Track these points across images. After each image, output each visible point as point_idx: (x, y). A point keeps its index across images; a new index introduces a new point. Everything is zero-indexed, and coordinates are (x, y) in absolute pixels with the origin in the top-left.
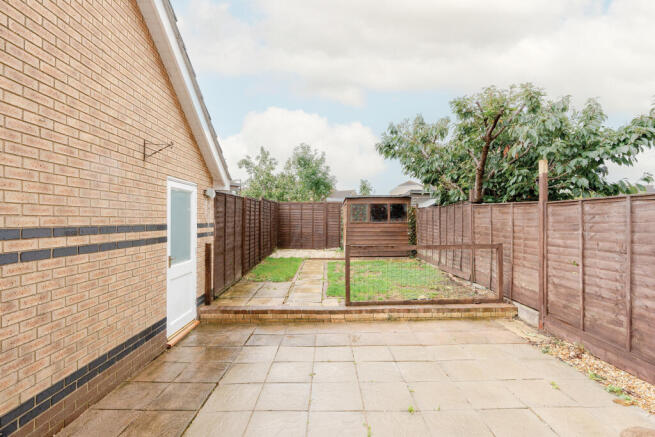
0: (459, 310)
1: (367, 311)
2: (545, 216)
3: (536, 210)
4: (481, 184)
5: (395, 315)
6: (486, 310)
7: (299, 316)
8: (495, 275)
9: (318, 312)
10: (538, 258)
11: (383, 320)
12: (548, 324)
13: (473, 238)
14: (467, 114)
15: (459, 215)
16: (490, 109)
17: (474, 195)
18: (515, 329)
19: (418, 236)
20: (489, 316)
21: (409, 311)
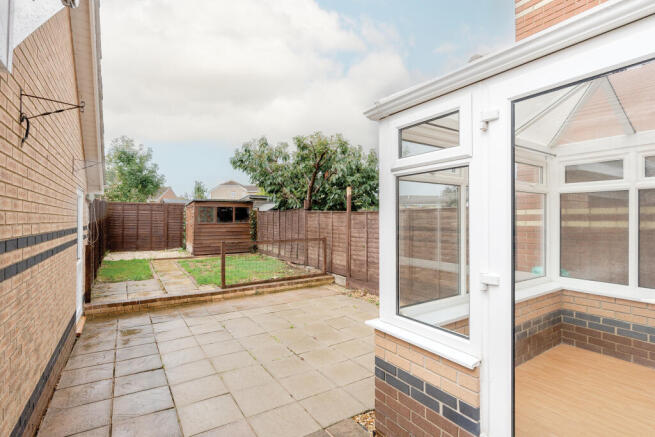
0: (301, 282)
1: (240, 290)
2: (350, 220)
3: (345, 216)
4: (311, 197)
5: (260, 290)
6: (317, 280)
7: (185, 300)
8: (322, 259)
9: (202, 295)
10: (346, 245)
11: (252, 295)
12: (352, 284)
13: (306, 235)
14: (304, 148)
15: (296, 218)
16: (319, 148)
17: (306, 204)
18: (334, 289)
19: (259, 234)
20: (320, 284)
21: (270, 287)
